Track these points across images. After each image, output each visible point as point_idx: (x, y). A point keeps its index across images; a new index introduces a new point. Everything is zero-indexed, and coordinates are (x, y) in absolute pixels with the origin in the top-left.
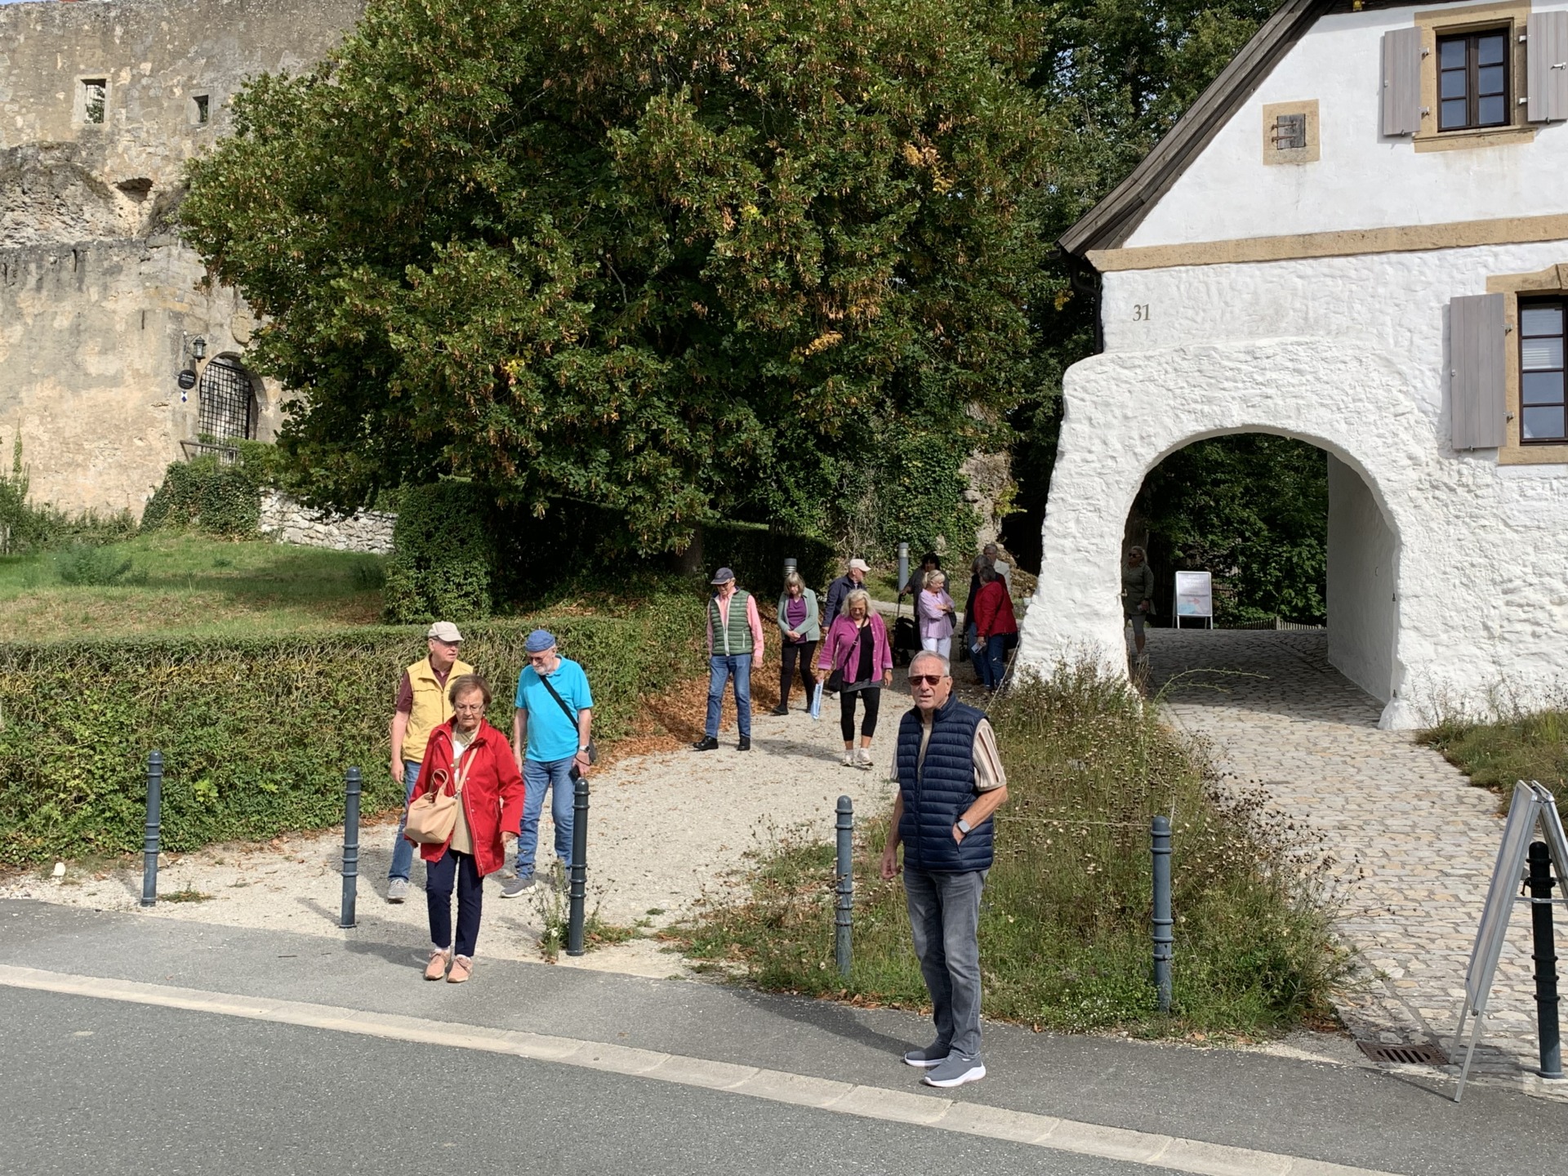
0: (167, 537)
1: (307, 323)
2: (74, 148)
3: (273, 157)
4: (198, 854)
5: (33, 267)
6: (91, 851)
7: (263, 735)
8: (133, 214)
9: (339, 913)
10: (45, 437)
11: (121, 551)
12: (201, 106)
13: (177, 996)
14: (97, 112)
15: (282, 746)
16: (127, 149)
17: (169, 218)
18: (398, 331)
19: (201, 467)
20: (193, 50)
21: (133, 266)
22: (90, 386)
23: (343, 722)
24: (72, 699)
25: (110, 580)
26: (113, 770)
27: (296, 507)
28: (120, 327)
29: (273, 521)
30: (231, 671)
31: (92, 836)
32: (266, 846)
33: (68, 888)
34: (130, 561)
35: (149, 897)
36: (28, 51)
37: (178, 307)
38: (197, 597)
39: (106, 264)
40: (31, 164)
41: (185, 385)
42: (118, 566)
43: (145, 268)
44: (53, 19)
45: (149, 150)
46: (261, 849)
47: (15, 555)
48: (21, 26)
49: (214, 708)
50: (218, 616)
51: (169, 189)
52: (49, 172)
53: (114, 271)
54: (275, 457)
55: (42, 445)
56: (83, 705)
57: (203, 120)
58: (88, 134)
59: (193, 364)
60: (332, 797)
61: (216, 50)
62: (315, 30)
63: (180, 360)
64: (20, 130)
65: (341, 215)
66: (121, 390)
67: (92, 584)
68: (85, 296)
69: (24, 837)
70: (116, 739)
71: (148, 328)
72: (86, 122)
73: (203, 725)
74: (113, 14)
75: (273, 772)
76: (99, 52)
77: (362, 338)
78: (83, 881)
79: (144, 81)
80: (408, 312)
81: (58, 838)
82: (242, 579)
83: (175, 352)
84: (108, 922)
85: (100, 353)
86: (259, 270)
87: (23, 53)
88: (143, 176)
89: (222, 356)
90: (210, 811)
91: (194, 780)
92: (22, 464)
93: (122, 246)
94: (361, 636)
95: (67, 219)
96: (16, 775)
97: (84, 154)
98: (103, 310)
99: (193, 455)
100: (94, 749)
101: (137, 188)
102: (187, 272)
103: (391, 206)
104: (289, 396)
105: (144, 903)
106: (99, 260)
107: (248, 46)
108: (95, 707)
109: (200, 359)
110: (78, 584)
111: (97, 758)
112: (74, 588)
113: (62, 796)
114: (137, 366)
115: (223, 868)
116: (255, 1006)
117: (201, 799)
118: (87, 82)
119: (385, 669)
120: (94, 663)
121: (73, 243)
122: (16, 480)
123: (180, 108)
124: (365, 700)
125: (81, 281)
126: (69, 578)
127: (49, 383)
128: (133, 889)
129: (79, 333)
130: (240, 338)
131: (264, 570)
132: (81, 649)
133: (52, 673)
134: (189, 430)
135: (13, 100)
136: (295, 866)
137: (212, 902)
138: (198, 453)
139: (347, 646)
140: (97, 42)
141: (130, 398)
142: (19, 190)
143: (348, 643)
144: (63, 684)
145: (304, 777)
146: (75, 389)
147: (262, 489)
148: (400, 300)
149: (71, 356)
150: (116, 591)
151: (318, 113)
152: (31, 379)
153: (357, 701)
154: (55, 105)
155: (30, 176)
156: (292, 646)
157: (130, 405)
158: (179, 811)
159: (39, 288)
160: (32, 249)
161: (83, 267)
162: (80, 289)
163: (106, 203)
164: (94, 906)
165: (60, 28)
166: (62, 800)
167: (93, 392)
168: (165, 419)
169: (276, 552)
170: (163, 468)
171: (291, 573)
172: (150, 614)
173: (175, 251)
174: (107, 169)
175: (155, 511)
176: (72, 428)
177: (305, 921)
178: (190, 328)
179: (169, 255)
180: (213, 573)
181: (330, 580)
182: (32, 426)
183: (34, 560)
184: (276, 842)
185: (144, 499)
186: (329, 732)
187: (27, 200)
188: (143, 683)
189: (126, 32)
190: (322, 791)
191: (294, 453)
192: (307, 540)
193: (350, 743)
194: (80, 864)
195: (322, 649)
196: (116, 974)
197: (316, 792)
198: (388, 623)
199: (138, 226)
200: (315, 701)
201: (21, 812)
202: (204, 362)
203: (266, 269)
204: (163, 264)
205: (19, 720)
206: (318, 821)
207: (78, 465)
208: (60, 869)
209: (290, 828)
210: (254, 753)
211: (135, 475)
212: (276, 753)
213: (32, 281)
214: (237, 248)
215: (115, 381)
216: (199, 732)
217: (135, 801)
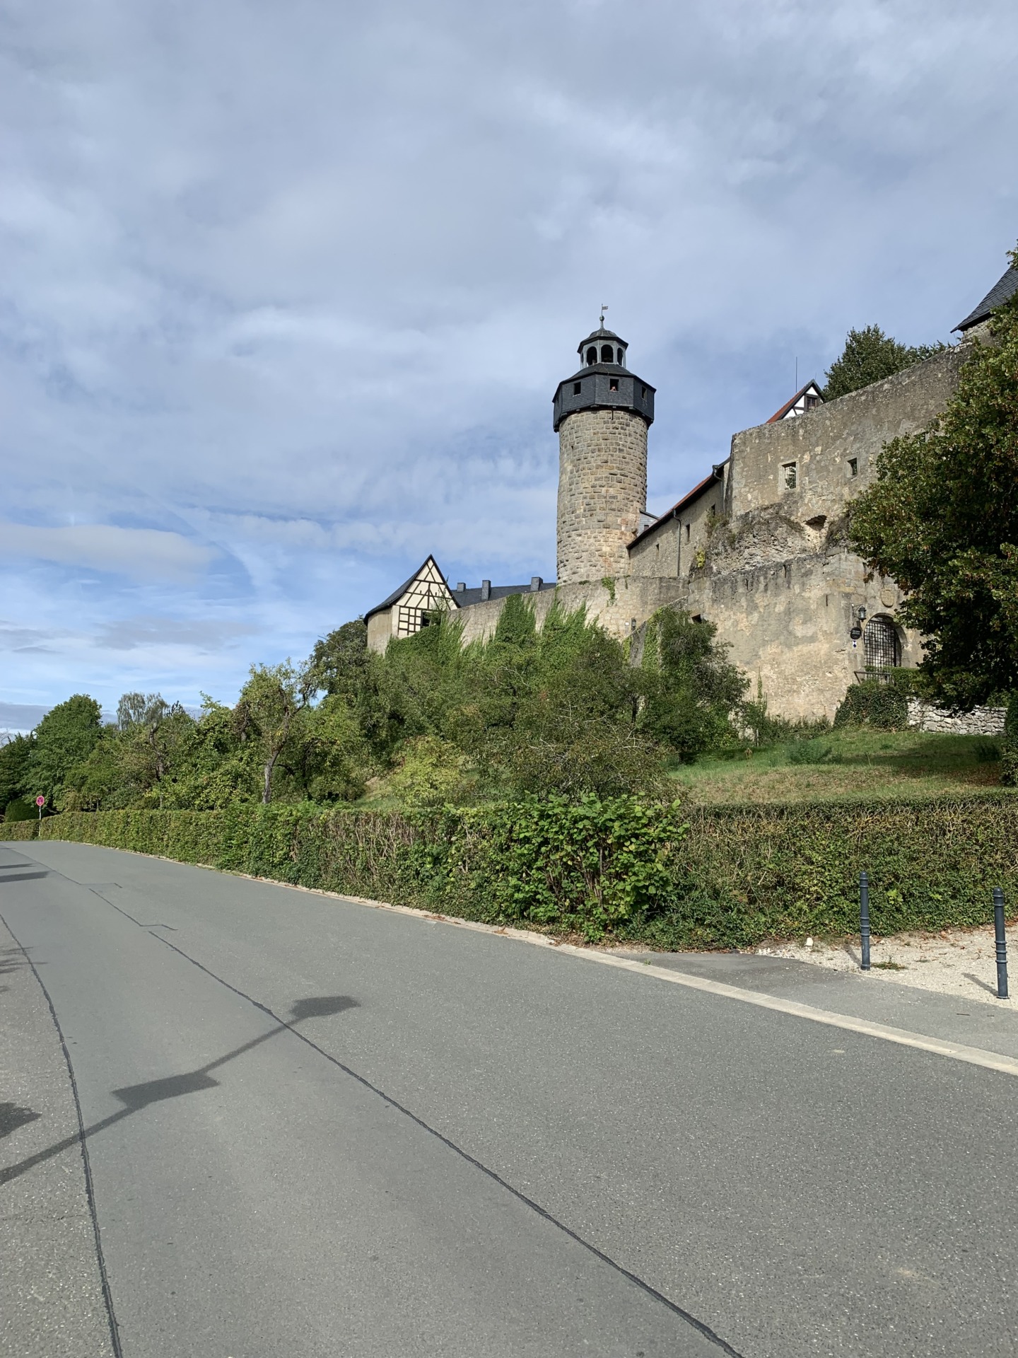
0: (850, 732)
1: (935, 590)
2: (780, 506)
3: (905, 489)
4: (893, 937)
5: (762, 578)
6: (827, 931)
7: (928, 862)
8: (816, 537)
9: (996, 987)
10: (774, 677)
11: (824, 742)
12: (852, 466)
13: (892, 1033)
14: (791, 482)
15: (943, 869)
16: (810, 500)
17: (838, 536)
18: (997, 588)
19: (868, 687)
20: (845, 433)
21: (819, 569)
22: (798, 644)
23: (984, 853)
24: (810, 837)
25: (818, 761)
26: (837, 882)
27: (930, 708)
28: (813, 607)
29: (917, 718)
30: (905, 820)
31: (827, 922)
32: (937, 936)
33: (815, 954)
34: (830, 748)
35: (865, 964)
36: (752, 456)
37: (848, 590)
38: (875, 770)
39: (803, 571)
40: (757, 519)
41: (854, 637)
42: (823, 751)
43: (826, 569)
44: (764, 434)
45: (823, 498)
46: (934, 937)
47: (763, 747)
48: (747, 442)
49: (896, 844)
50: (889, 782)
51: (837, 519)
52: (767, 523)
53: (808, 574)
54: (920, 679)
55: (773, 681)
56: (816, 841)
57: (854, 473)
58: (788, 496)
59: (858, 623)
60: (980, 905)
61: (860, 430)
62: (922, 402)
63: (851, 622)
64: (750, 502)
65: (953, 518)
66: (816, 644)
67: (809, 763)
68: (792, 591)
69: (788, 921)
70: (837, 863)
71: (830, 605)
72: (786, 489)
73: (890, 854)
74: (797, 423)
75: (937, 886)
76: (791, 447)
77: (971, 596)
78: (824, 950)
79: (818, 458)
80: (1004, 574)
81: (807, 922)
82: (900, 757)
83: (847, 617)
84: (843, 978)
85: (803, 623)
86: (902, 561)
87: (749, 458)
88: (821, 514)
89: (876, 616)
90: (898, 910)
91: (887, 890)
92: (763, 693)
93: (811, 558)
94: (992, 796)
95: (778, 547)
96: (780, 883)
97: (786, 508)
98: (803, 598)
99: (863, 680)
100: (824, 868)
101: (817, 522)
102: (851, 568)
103: (987, 506)
104: (924, 640)
105: (863, 968)
106: (799, 569)
107: (879, 423)
108: (823, 842)
109: (863, 620)
110: (801, 764)
111: (826, 874)
112: (799, 766)
113: (808, 896)
114: (825, 629)
115: (911, 949)
116: (947, 1047)
117: (893, 902)
118: (785, 466)
119: (1010, 818)
120: (821, 815)
121: (783, 561)
122: (760, 703)
123: (840, 469)
124: (998, 839)
125: (789, 583)
126: (795, 760)
127: (775, 644)
128: (855, 958)
129: (790, 614)
130: (887, 603)
131: (914, 749)
132: (813, 807)
133: (796, 821)
134: (859, 664)
135: (745, 486)
136: (958, 951)
137: (906, 971)
138: (866, 678)
139: (982, 803)
140: (790, 441)
141: (823, 647)
142: (751, 535)
143: (982, 800)
144: (804, 828)
145: (959, 891)
146: (789, 647)
147: (908, 698)
148: (997, 566)
149: (786, 627)
150: (824, 768)
151: (932, 456)
152: (765, 643)
153: (992, 840)
154: (768, 483)
155: (757, 527)
156: (944, 803)
157: (822, 652)
158: (879, 909)
159: (766, 590)
160: (761, 569)
161: (790, 574)
162: (789, 587)
163: (800, 534)
164: (832, 967)
165: (768, 438)
166: (808, 899)
167: (800, 647)
168: (844, 659)
169: (920, 738)
170: (844, 688)
171: (932, 751)
172: (846, 781)
173: (843, 556)
174: (799, 514)
175: (842, 715)
176: (789, 669)
177: (972, 990)
178: (855, 602)
179: (840, 559)
180: (881, 753)
181: (959, 755)
182: (767, 671)
183: (773, 749)
184: (943, 933)
185: (834, 709)
186: (974, 861)
187: (756, 541)
188: (851, 827)
189: (806, 432)
190: (972, 900)
191: (931, 676)
192: (941, 729)
193: (989, 868)
194: (822, 939)
195: (965, 805)
196: (853, 1014)
197: (968, 901)
198: (1006, 785)
199: (819, 544)
200: (962, 839)
201: (785, 905)
202: (866, 622)
203: (906, 560)
204: (836, 565)
205: (780, 850)
206: (971, 921)
207: (794, 691)
208: (810, 941)
209: (952, 925)
210: (924, 873)
211: (828, 695)
212: (938, 874)
213: (762, 587)
214: (888, 550)
215: (812, 639)
216: (888, 859)
217: (851, 902)
